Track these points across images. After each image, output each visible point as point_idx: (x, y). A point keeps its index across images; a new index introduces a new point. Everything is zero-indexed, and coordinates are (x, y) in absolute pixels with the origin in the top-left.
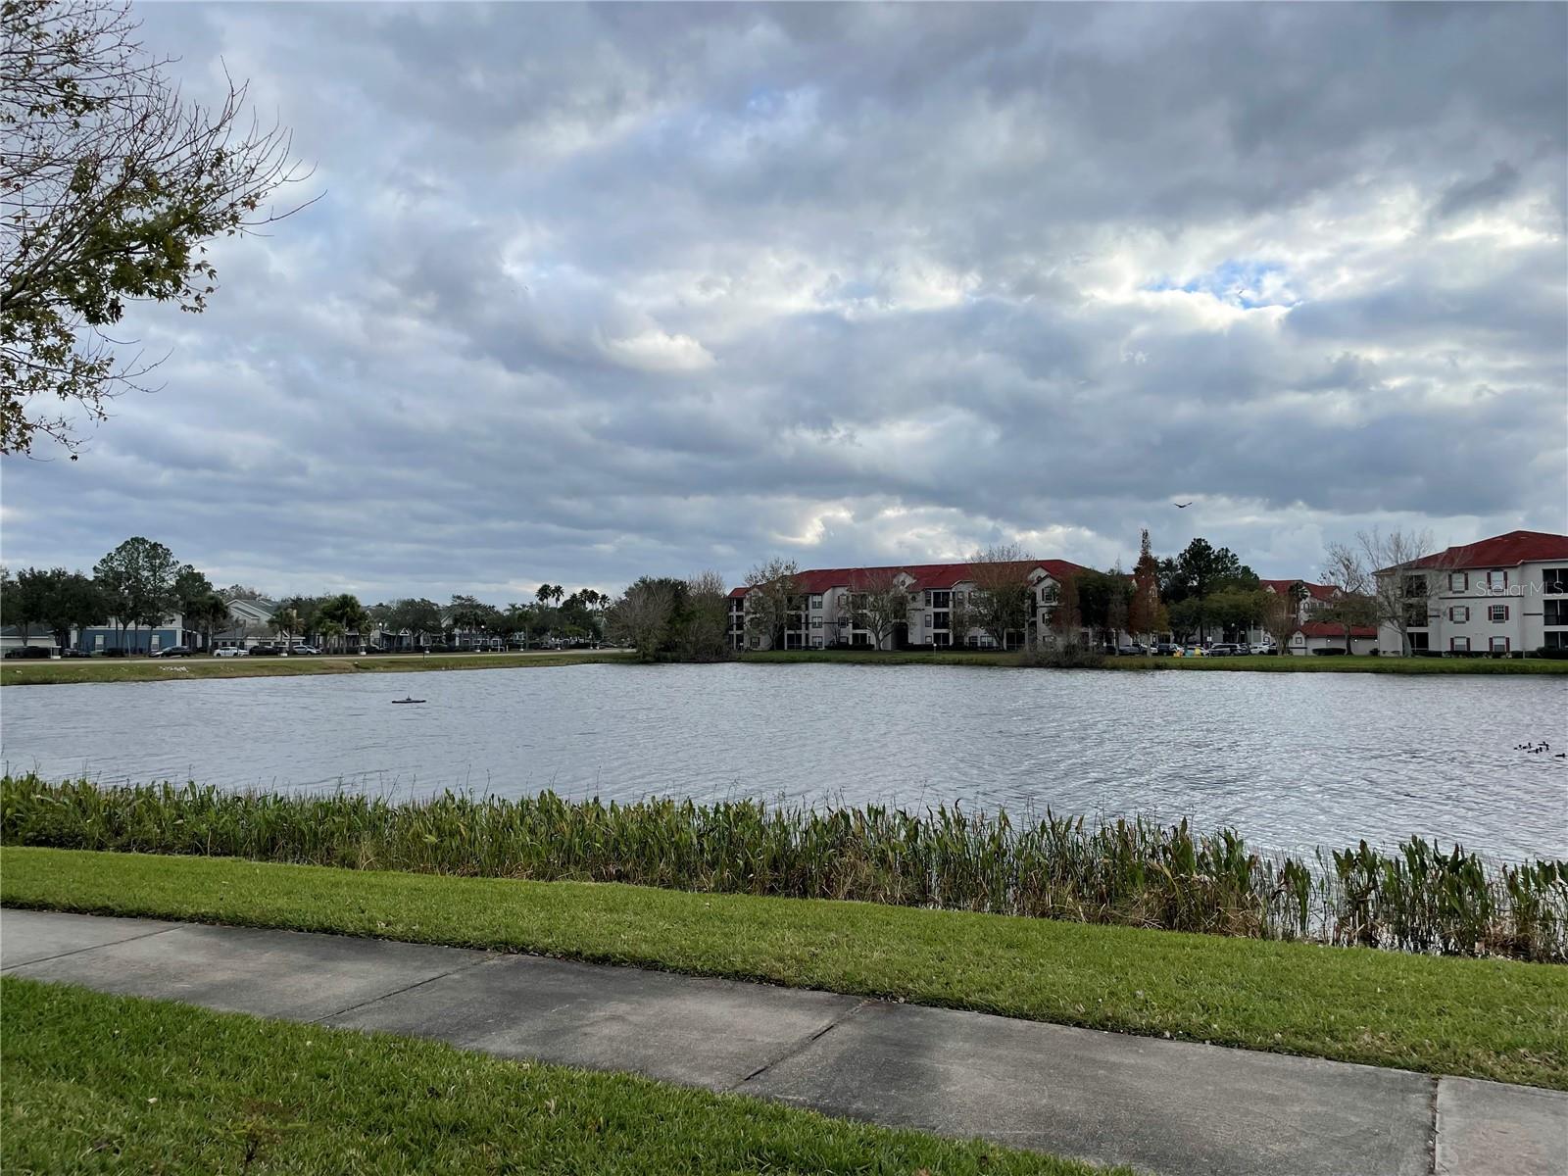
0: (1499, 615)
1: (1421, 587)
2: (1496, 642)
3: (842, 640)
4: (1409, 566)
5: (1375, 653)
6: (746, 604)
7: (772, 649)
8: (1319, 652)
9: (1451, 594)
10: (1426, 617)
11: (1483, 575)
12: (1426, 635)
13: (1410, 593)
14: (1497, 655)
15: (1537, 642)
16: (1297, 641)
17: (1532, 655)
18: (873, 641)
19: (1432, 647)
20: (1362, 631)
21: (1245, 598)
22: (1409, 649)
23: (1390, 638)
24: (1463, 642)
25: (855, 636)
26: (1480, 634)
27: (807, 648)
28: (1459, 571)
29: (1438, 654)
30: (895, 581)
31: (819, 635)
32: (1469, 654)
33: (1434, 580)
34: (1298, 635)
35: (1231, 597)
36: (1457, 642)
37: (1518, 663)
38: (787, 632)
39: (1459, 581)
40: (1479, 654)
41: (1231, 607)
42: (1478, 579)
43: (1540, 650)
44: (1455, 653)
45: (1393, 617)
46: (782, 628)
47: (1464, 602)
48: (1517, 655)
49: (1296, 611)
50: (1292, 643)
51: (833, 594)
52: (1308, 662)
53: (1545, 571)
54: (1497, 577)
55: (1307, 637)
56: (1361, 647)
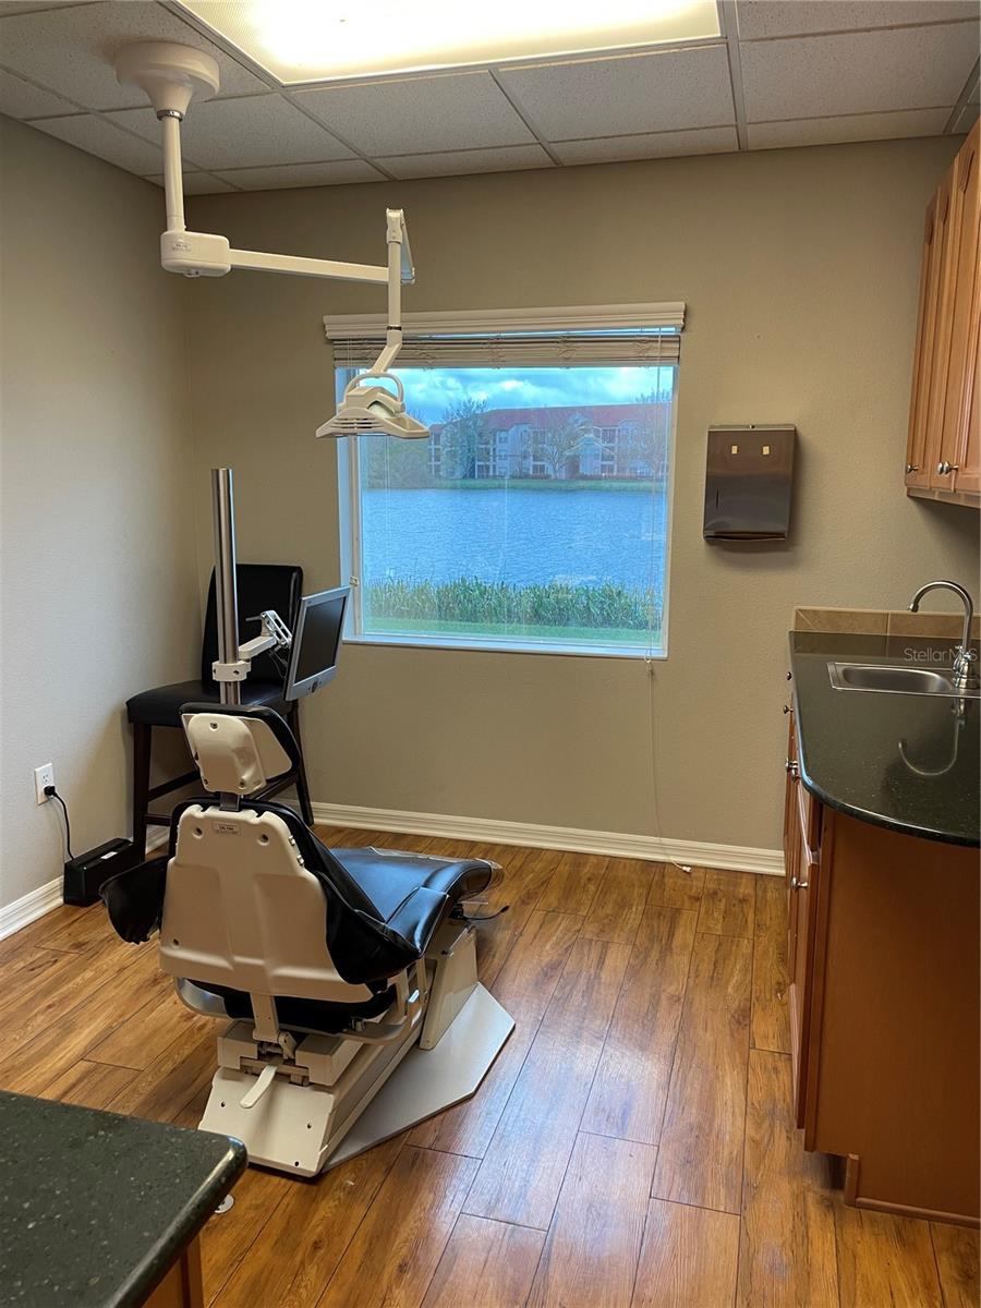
3: (524, 471)
6: (443, 439)
7: (464, 477)
18: (551, 472)
25: (535, 467)
27: (494, 477)
30: (571, 420)
31: (504, 466)
38: (477, 463)
46: (473, 460)
51: (517, 431)
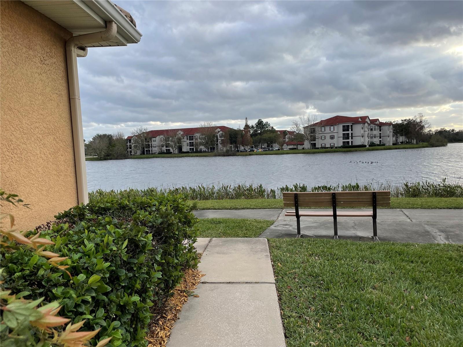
0: (332, 138)
1: (314, 131)
2: (332, 144)
3: (163, 151)
4: (311, 126)
5: (303, 149)
6: (132, 141)
7: (141, 154)
8: (290, 149)
9: (321, 133)
10: (315, 139)
11: (329, 127)
12: (315, 143)
13: (312, 133)
14: (332, 148)
15: (341, 144)
16: (285, 146)
17: (340, 147)
18: (172, 151)
19: (317, 147)
20: (301, 143)
21: (272, 135)
22: (311, 147)
23: (307, 145)
24: (324, 145)
25: (166, 150)
26: (328, 142)
27: (152, 154)
28: (323, 126)
29: (318, 148)
30: (178, 133)
31: (156, 150)
32: (325, 148)
33: (317, 129)
34: (285, 145)
35: (268, 135)
36: (323, 145)
37: (336, 149)
38: (146, 149)
39: (323, 129)
40: (328, 148)
41: (269, 138)
42: (327, 128)
43: (341, 146)
44: (322, 148)
45: (308, 139)
46: (144, 148)
47: (324, 134)
48: (336, 148)
49: (284, 138)
50: (284, 147)
51: (159, 138)
52: (287, 152)
53: (343, 126)
54: (332, 128)
55: (287, 145)
56: (300, 147)
